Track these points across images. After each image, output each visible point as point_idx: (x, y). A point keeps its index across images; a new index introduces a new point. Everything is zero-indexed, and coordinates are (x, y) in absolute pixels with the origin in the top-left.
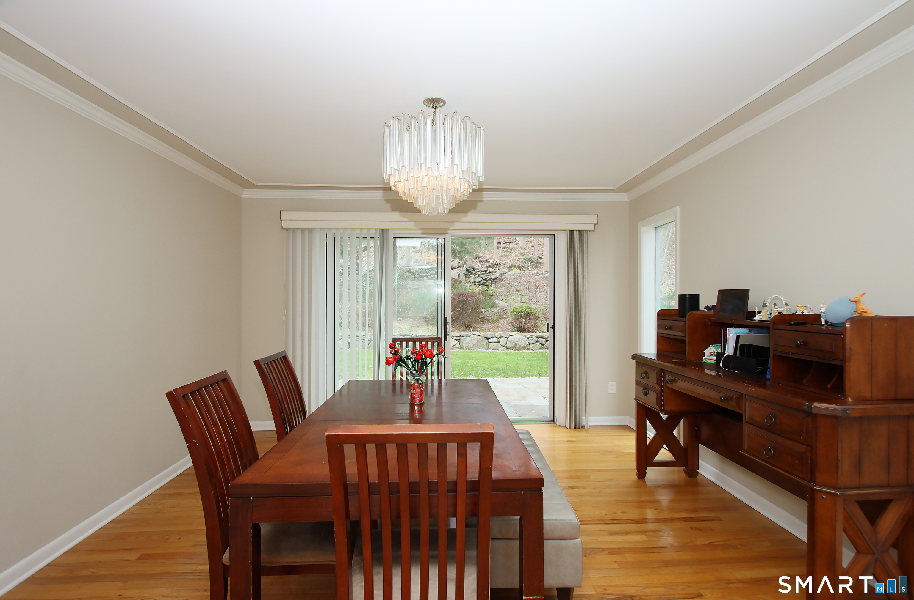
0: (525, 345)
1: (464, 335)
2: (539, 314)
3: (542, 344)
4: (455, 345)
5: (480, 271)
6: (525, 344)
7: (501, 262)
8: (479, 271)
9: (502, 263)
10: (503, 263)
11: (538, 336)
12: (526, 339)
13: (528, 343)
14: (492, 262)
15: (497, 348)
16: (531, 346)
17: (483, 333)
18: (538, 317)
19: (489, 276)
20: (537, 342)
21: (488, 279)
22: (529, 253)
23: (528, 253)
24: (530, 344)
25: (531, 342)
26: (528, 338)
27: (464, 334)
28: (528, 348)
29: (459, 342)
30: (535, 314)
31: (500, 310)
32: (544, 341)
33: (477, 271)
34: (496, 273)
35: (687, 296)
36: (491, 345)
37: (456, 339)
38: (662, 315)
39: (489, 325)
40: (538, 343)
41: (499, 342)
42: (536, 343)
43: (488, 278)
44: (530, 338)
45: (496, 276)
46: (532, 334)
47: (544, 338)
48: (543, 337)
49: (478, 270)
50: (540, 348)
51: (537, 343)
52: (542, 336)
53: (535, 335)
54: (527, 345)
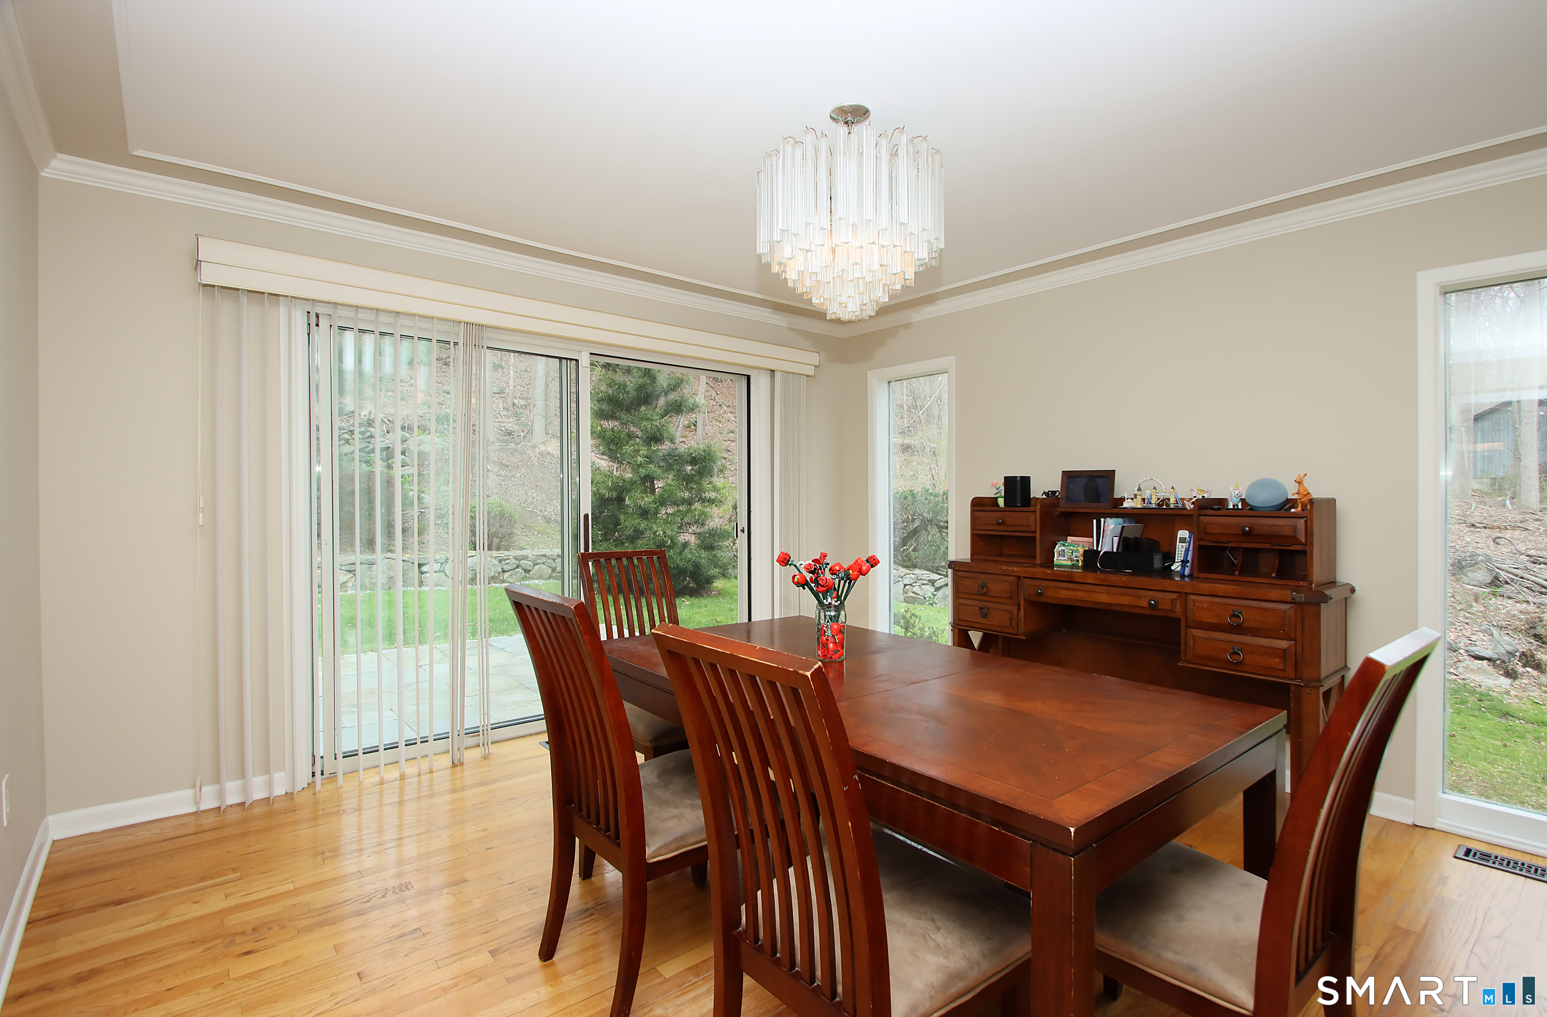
0: (496, 575)
1: (366, 560)
2: (517, 517)
3: (527, 571)
4: (346, 582)
5: (350, 433)
6: (495, 572)
7: (385, 418)
8: (347, 433)
9: (389, 420)
10: (391, 419)
11: (519, 556)
12: (497, 562)
13: (500, 570)
14: (365, 416)
15: (440, 583)
16: (506, 575)
17: (409, 556)
18: (515, 523)
19: (369, 442)
20: (518, 567)
21: (367, 450)
22: (443, 405)
23: (440, 404)
24: (504, 571)
25: (506, 567)
26: (500, 561)
27: (366, 558)
28: (502, 578)
29: (355, 575)
30: (510, 515)
31: (423, 511)
32: (530, 565)
33: (343, 431)
34: (384, 437)
35: (1019, 479)
36: (427, 577)
37: (347, 569)
38: (978, 504)
39: (410, 539)
40: (520, 570)
41: (443, 571)
42: (515, 569)
43: (368, 447)
44: (505, 560)
45: (387, 444)
46: (506, 553)
47: (530, 559)
48: (527, 558)
49: (344, 429)
50: (523, 579)
51: (517, 570)
52: (526, 556)
53: (514, 555)
54: (499, 573)
